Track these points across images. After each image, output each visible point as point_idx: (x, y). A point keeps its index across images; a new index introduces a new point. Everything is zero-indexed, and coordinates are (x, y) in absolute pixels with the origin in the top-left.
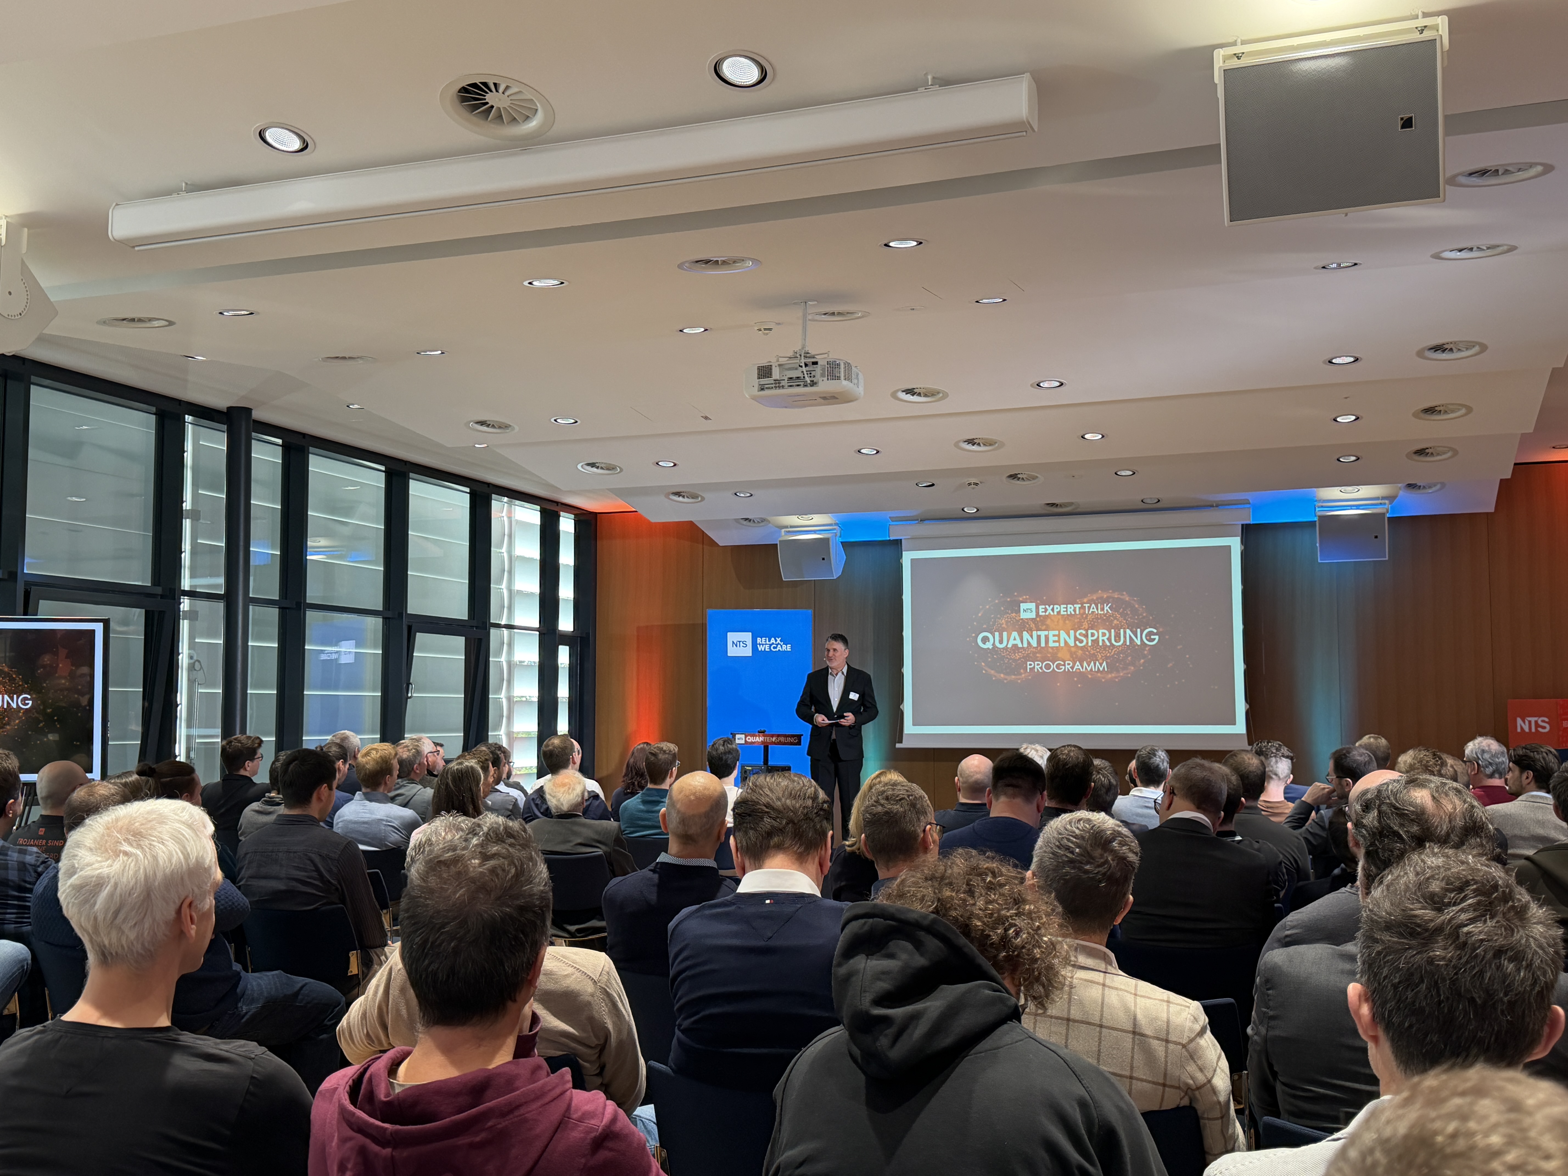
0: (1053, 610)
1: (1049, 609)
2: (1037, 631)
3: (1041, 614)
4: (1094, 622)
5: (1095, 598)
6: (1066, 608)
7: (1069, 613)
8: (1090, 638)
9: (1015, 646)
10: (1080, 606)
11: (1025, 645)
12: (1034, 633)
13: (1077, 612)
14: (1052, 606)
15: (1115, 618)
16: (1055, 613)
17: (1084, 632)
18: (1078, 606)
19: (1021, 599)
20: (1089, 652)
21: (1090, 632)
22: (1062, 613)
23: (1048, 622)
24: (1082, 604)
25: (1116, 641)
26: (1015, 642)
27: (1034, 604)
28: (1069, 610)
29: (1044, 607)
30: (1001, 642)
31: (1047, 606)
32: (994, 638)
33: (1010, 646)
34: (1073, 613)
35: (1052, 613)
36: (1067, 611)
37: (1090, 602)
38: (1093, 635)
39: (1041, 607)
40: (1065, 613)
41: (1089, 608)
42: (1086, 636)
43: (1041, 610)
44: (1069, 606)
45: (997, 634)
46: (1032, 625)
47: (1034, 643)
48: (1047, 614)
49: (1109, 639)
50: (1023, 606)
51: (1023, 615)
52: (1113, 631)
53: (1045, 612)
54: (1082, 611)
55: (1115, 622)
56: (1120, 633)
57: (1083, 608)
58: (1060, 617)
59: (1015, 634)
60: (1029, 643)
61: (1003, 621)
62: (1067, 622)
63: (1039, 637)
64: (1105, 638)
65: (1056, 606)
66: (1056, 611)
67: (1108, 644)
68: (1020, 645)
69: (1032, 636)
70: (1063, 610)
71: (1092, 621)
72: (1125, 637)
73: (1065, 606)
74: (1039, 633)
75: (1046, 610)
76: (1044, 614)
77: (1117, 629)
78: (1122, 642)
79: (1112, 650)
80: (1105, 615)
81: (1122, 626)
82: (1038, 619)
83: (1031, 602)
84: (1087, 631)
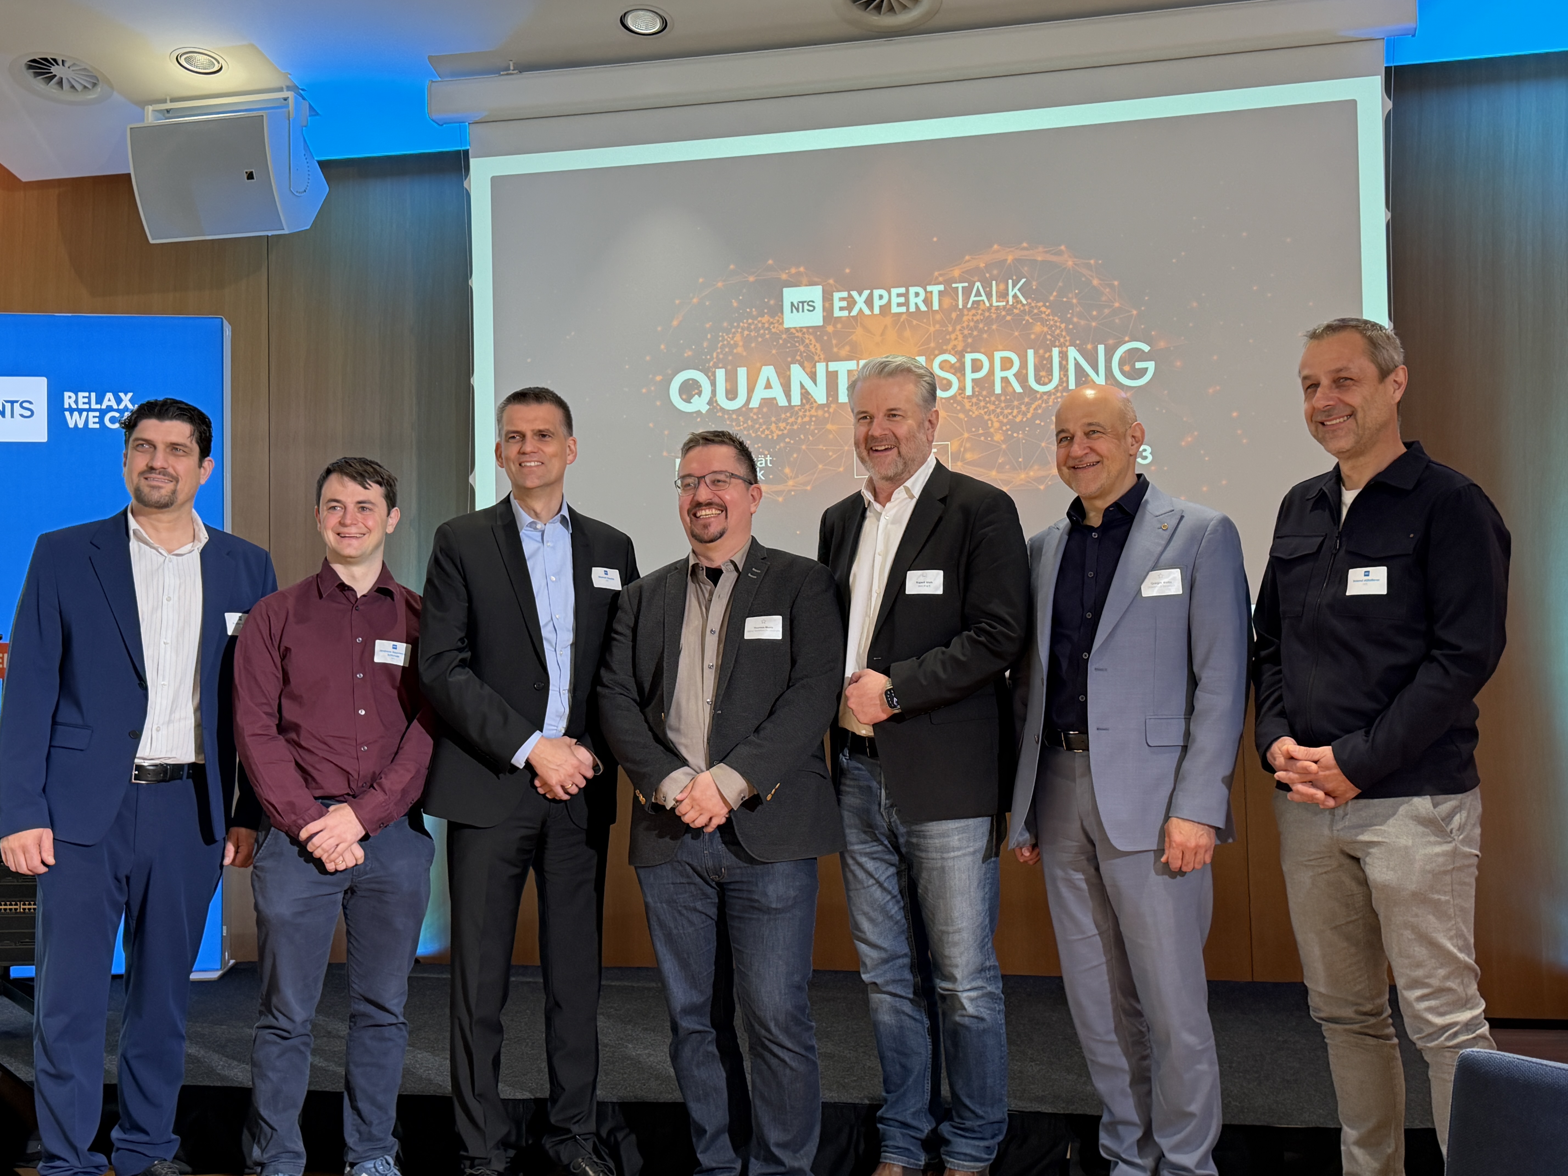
0: (869, 302)
1: (860, 301)
2: (828, 360)
3: (837, 313)
4: (981, 331)
5: (982, 265)
6: (906, 295)
7: (912, 309)
8: (970, 376)
9: (769, 403)
10: (941, 287)
11: (796, 400)
12: (821, 368)
13: (936, 306)
14: (866, 293)
15: (1037, 318)
16: (877, 311)
17: (953, 360)
18: (935, 289)
19: (784, 276)
20: (966, 412)
21: (969, 357)
22: (895, 309)
23: (858, 334)
24: (948, 282)
25: (1038, 381)
26: (768, 394)
27: (819, 289)
28: (913, 300)
29: (845, 294)
30: (732, 394)
31: (854, 294)
32: (713, 384)
33: (755, 403)
34: (923, 308)
35: (867, 311)
36: (906, 304)
37: (968, 277)
38: (977, 366)
39: (837, 296)
40: (903, 309)
41: (967, 292)
42: (959, 370)
43: (837, 304)
44: (913, 290)
45: (720, 374)
46: (815, 347)
47: (819, 394)
48: (854, 313)
49: (1021, 377)
50: (791, 295)
51: (792, 320)
52: (1030, 353)
53: (850, 308)
54: (947, 301)
55: (1038, 328)
56: (1051, 357)
57: (948, 293)
58: (888, 320)
59: (768, 372)
60: (805, 394)
61: (738, 337)
62: (907, 333)
63: (832, 378)
64: (1010, 374)
65: (877, 293)
66: (877, 303)
67: (1019, 389)
68: (782, 402)
69: (813, 377)
70: (895, 300)
71: (976, 327)
72: (1064, 368)
73: (902, 290)
74: (833, 366)
75: (851, 303)
76: (845, 313)
77: (1043, 346)
78: (1055, 381)
79: (1028, 405)
80: (1009, 310)
81: (1056, 338)
82: (830, 329)
83: (812, 284)
84: (961, 356)
